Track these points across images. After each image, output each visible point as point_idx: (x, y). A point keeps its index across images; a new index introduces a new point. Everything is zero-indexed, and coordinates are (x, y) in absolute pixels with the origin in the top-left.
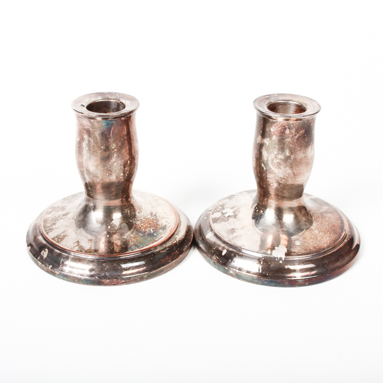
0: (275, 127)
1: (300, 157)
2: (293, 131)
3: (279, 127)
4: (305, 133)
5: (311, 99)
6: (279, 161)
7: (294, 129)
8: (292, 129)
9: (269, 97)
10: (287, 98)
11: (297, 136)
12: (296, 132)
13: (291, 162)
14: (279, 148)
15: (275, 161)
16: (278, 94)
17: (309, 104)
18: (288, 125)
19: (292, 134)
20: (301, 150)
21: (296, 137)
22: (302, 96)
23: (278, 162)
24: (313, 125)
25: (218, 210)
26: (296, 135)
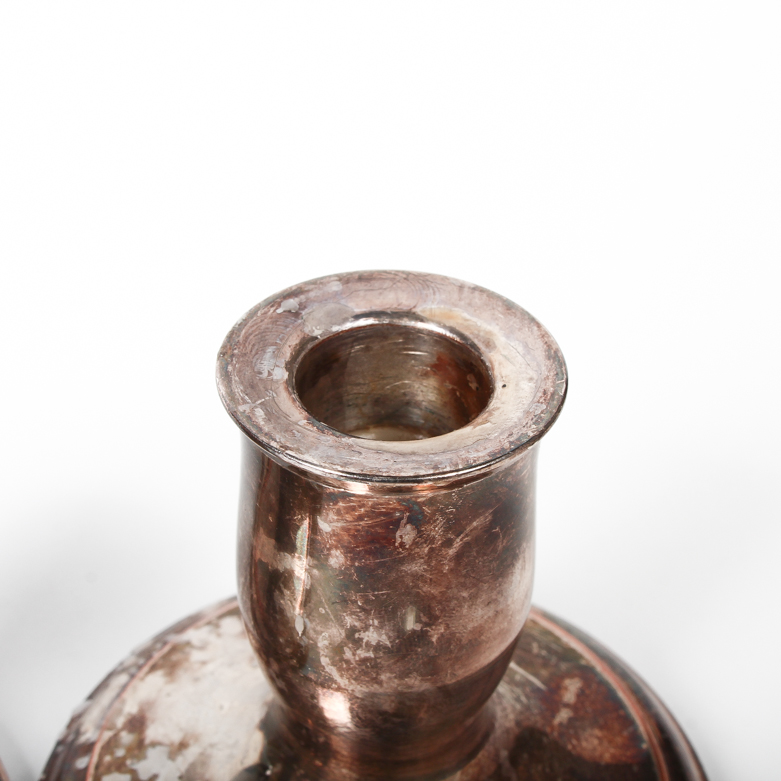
0: (338, 513)
1: (470, 626)
2: (436, 530)
3: (360, 518)
4: (493, 523)
5: (509, 307)
6: (371, 654)
7: (440, 520)
8: (430, 520)
9: (302, 306)
10: (389, 300)
11: (458, 543)
12: (447, 530)
13: (432, 652)
14: (367, 601)
15: (348, 654)
16: (346, 279)
17: (500, 339)
18: (409, 509)
19: (432, 540)
20: (473, 597)
21: (452, 552)
22: (461, 287)
23: (364, 661)
24: (532, 477)
25: (120, 753)
26: (448, 543)
